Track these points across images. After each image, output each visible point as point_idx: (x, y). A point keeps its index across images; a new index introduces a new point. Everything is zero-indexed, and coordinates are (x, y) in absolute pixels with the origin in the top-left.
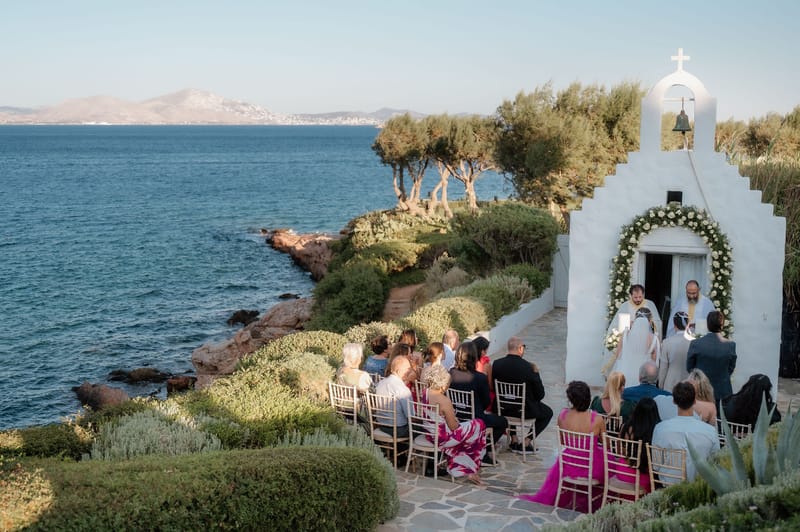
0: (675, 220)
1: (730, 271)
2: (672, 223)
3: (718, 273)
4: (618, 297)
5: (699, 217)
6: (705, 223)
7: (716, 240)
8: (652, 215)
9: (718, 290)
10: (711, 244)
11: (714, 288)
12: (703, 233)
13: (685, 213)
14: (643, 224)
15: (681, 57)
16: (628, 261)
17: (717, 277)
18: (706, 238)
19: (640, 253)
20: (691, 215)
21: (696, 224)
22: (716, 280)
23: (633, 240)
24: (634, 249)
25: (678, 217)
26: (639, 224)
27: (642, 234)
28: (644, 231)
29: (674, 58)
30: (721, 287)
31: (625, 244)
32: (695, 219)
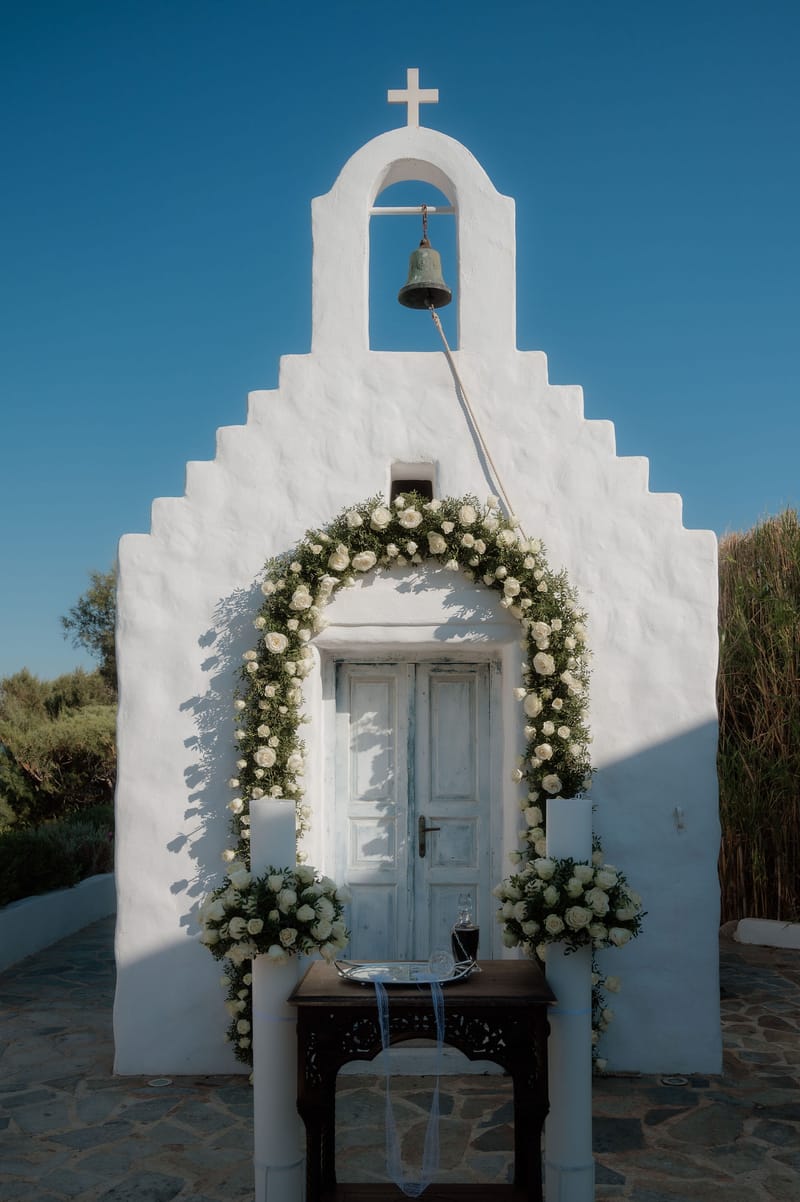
0: (422, 538)
1: (585, 683)
2: (412, 549)
3: (548, 693)
4: (265, 785)
5: (491, 523)
6: (507, 538)
7: (542, 587)
8: (354, 521)
9: (555, 740)
10: (529, 602)
11: (540, 738)
12: (503, 571)
14: (329, 550)
15: (414, 93)
16: (290, 667)
17: (547, 703)
18: (513, 585)
19: (324, 653)
20: (467, 515)
21: (481, 546)
22: (548, 713)
23: (302, 596)
24: (305, 634)
25: (429, 526)
26: (317, 549)
27: (329, 581)
28: (334, 573)
29: (394, 96)
30: (564, 732)
31: (280, 612)
32: (478, 529)
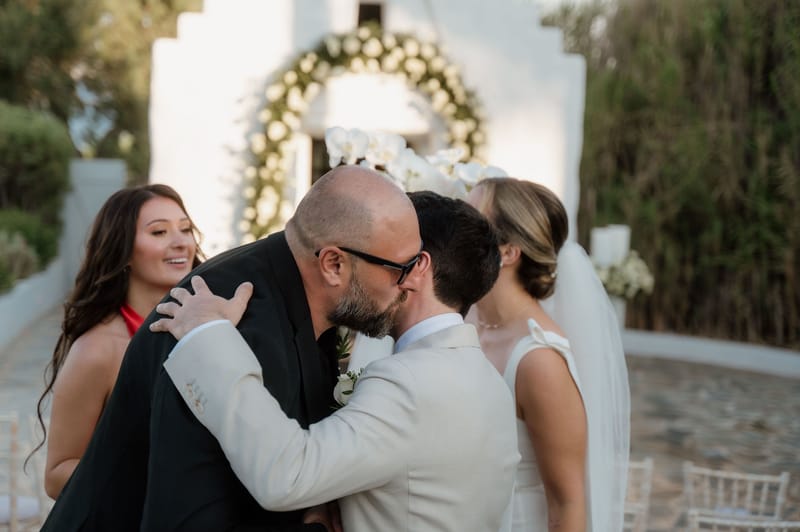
0: (379, 59)
2: (373, 64)
5: (428, 52)
6: (437, 65)
7: (461, 99)
8: (334, 48)
10: (451, 108)
13: (400, 42)
16: (285, 148)
20: (411, 48)
23: (295, 99)
25: (386, 52)
26: (305, 66)
27: (313, 87)
28: (316, 81)
32: (419, 57)
